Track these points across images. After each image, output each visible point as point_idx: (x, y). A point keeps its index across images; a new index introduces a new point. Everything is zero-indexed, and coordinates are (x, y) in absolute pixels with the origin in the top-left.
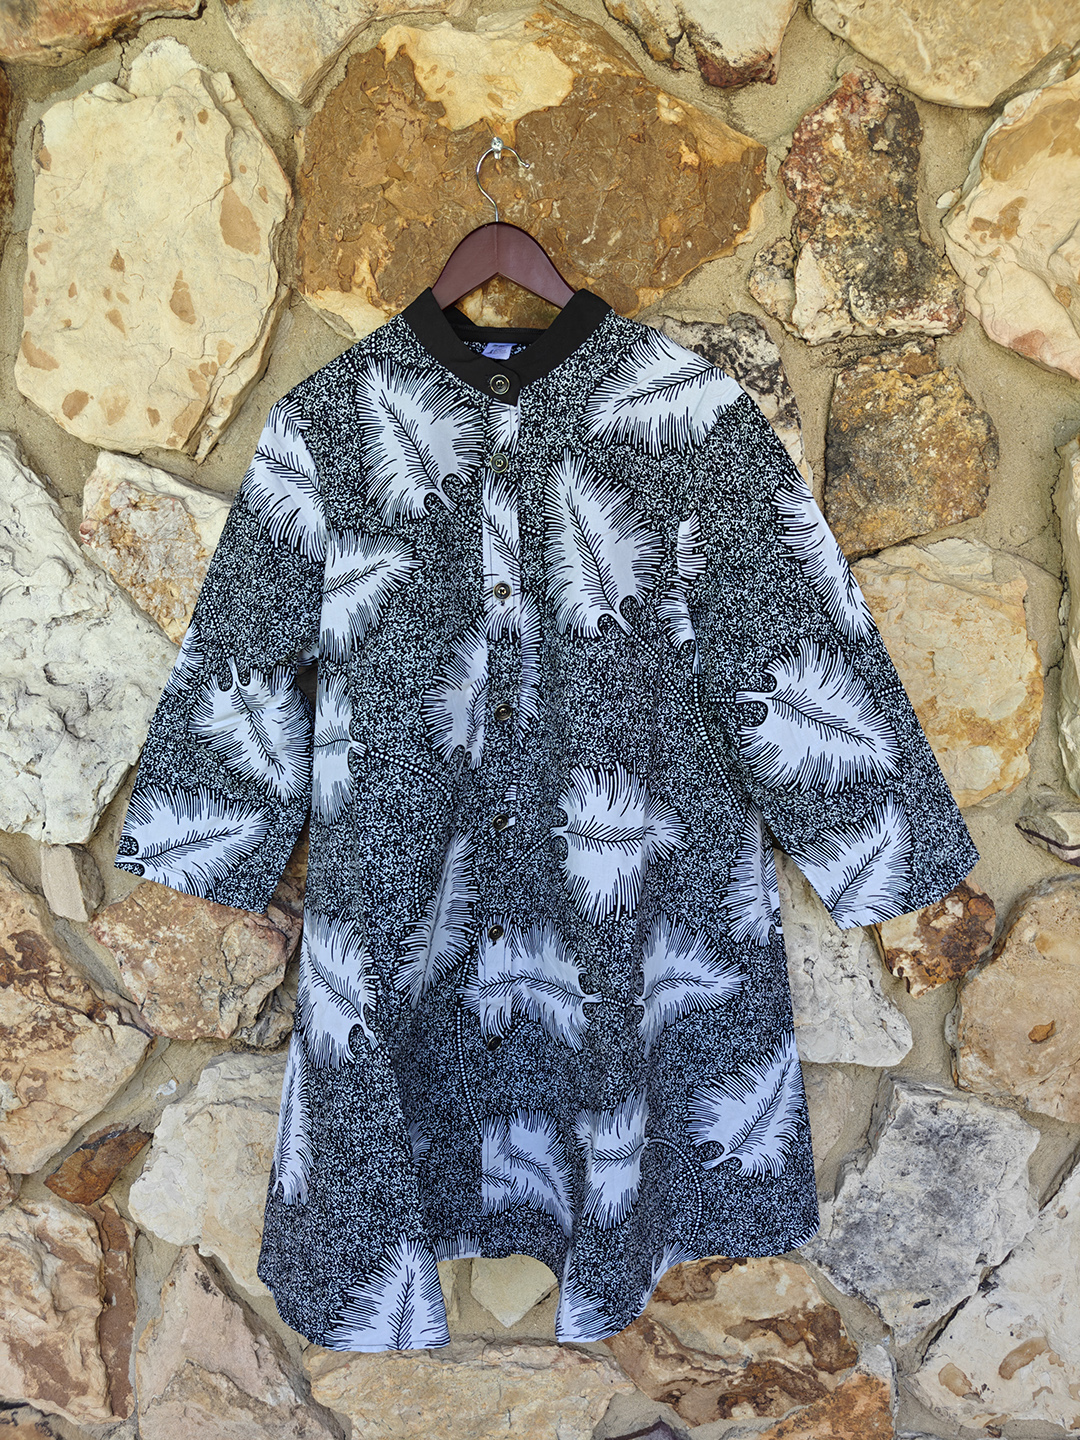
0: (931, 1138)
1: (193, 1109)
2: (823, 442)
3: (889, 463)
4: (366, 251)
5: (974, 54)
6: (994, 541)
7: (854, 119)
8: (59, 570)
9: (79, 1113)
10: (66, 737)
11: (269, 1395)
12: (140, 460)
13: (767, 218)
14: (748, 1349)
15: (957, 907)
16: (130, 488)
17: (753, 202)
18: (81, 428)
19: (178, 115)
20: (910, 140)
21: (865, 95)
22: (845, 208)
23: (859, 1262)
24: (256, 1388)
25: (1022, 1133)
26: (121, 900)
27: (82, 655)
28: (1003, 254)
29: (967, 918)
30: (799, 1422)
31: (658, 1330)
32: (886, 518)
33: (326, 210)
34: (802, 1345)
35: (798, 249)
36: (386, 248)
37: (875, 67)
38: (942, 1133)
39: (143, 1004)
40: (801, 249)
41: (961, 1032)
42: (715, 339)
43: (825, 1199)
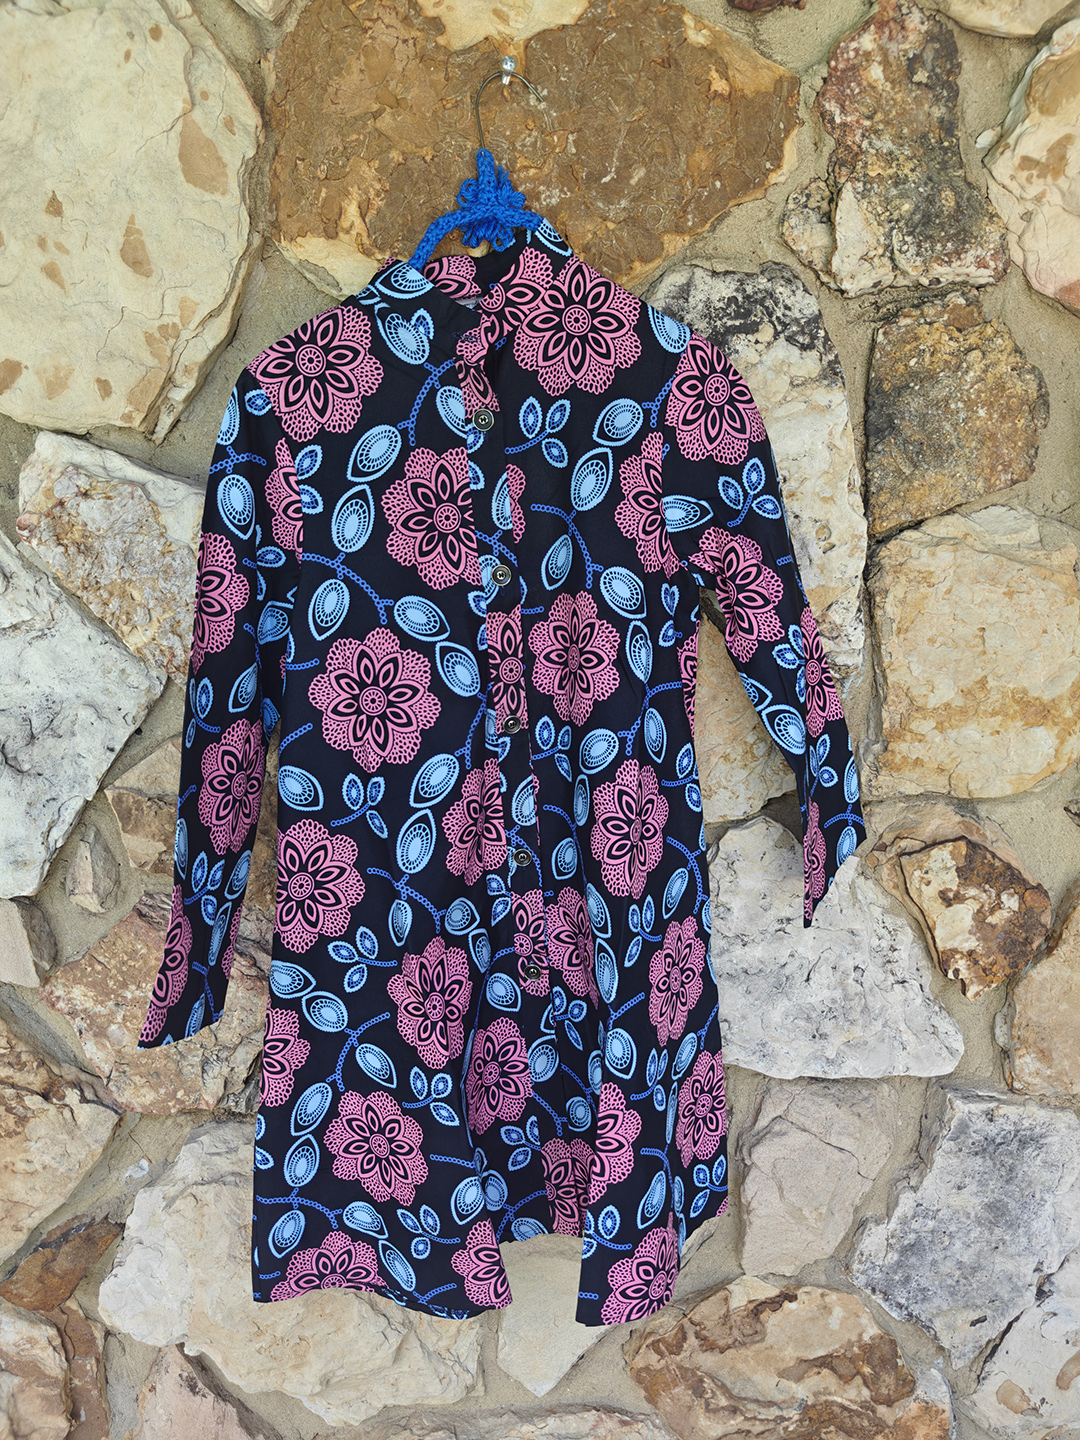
0: (988, 1147)
1: (172, 1191)
2: (862, 404)
3: (936, 425)
4: (354, 191)
6: (1037, 507)
7: (893, 47)
9: (37, 1209)
10: (7, 771)
12: (88, 440)
13: (799, 158)
14: (802, 1391)
15: (1012, 900)
16: (78, 474)
17: (786, 137)
18: (13, 405)
19: (126, 29)
21: (903, 21)
22: (886, 144)
23: (914, 1284)
25: (1078, 1132)
26: (77, 958)
27: (22, 673)
28: (1048, 196)
29: (1023, 911)
31: (708, 1383)
32: (936, 485)
33: (304, 144)
34: (858, 1380)
35: (834, 190)
36: (378, 186)
38: (998, 1140)
39: (109, 1077)
40: (840, 190)
41: (1015, 1032)
42: (749, 290)
43: (878, 1222)
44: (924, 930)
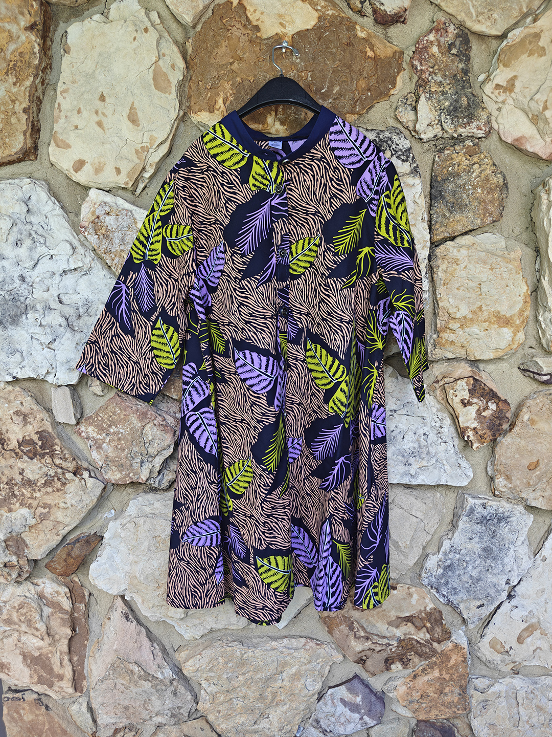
0: (483, 521)
1: (125, 521)
2: (429, 187)
3: (460, 195)
4: (222, 94)
5: (495, 11)
6: (505, 234)
7: (442, 39)
8: (68, 246)
10: (69, 330)
11: (159, 674)
12: (110, 193)
13: (403, 84)
14: (399, 632)
15: (493, 405)
16: (106, 205)
17: (398, 75)
18: (81, 178)
19: (135, 29)
20: (466, 50)
21: (447, 29)
22: (439, 78)
23: (450, 585)
24: (152, 670)
25: (525, 516)
26: (91, 414)
27: (77, 290)
28: (508, 101)
29: (498, 411)
30: (424, 670)
31: (355, 625)
32: (460, 221)
33: (202, 75)
34: (424, 629)
35: (417, 97)
36: (231, 92)
37: (451, 17)
38: (488, 518)
39: (101, 467)
40: (419, 97)
41: (496, 468)
42: (381, 137)
43: (433, 555)
44: (455, 418)
